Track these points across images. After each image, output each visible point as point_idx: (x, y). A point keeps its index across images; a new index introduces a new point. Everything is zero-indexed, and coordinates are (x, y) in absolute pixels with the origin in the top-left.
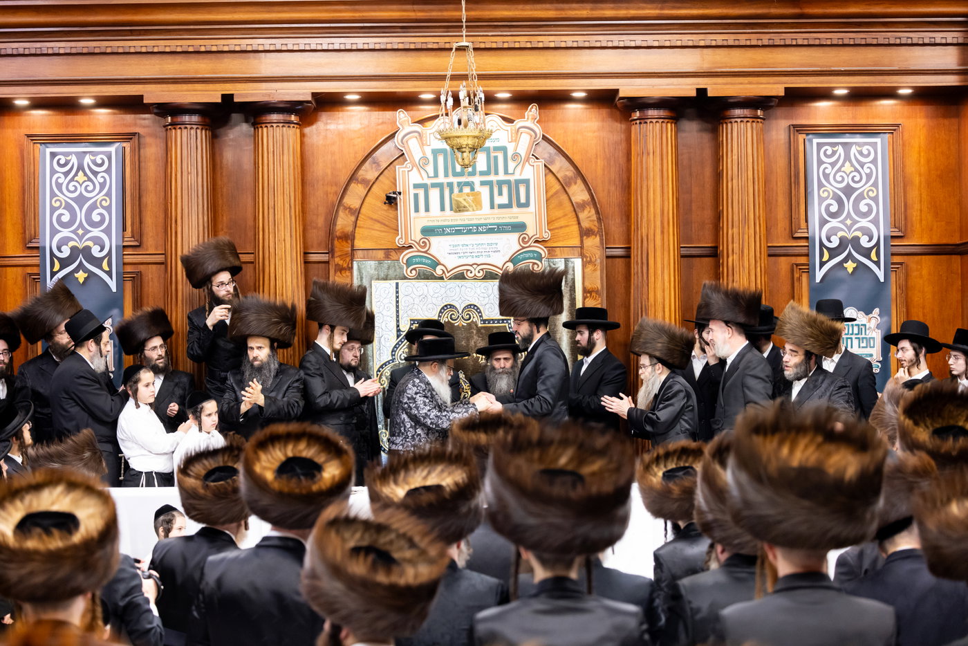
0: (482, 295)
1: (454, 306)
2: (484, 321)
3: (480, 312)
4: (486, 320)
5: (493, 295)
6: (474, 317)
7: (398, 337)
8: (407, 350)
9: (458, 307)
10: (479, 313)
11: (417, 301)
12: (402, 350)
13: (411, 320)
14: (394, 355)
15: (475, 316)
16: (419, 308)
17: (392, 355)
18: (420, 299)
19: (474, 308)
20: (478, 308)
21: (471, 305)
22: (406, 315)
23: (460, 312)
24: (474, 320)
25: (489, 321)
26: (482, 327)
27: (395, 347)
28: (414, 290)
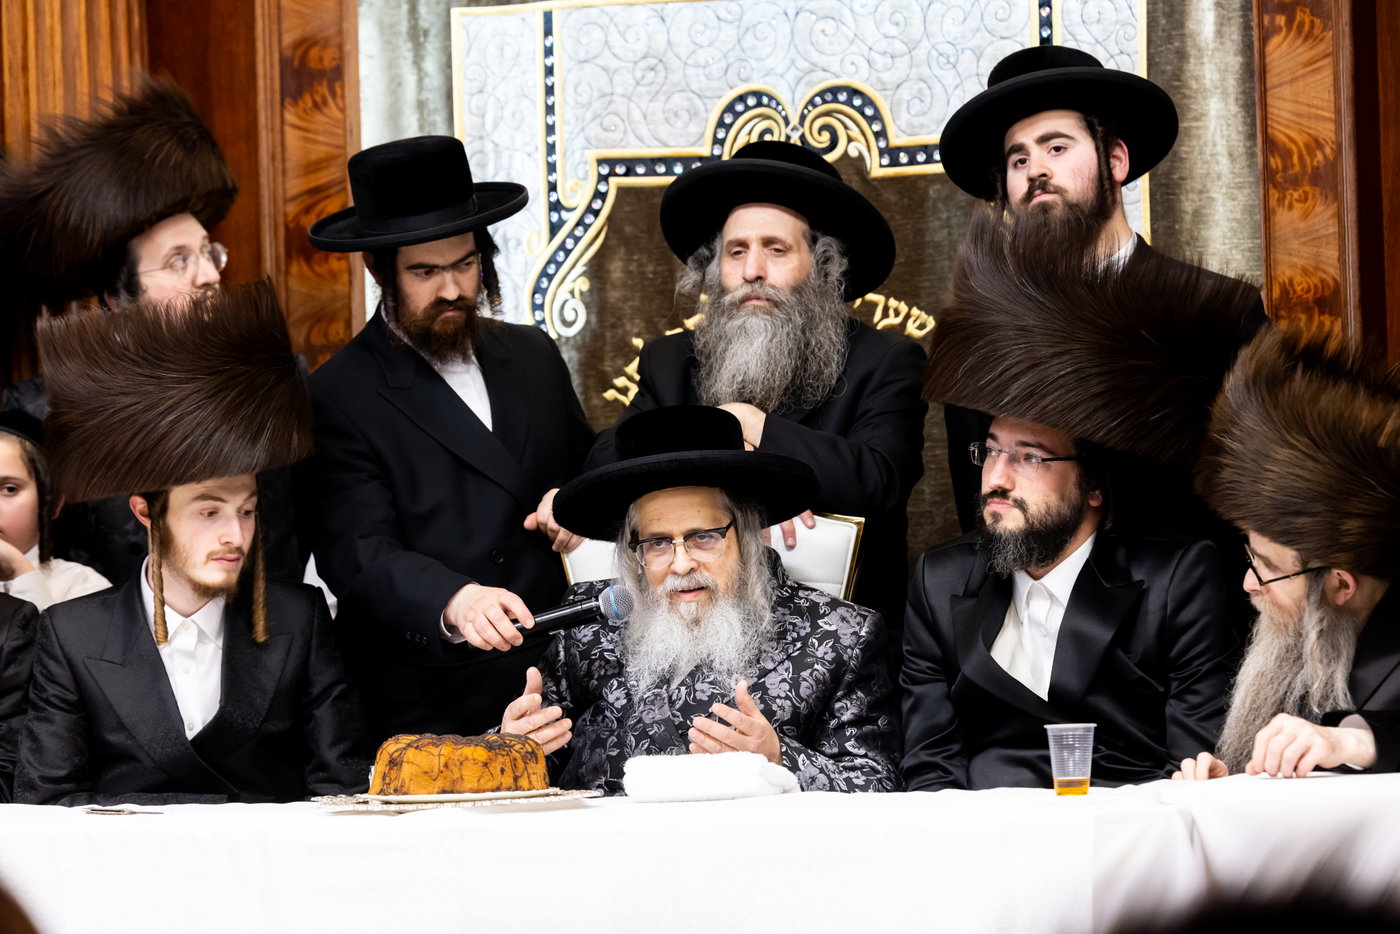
0: (883, 45)
1: (771, 98)
2: (892, 154)
3: (877, 117)
4: (900, 149)
5: (926, 45)
6: (850, 140)
7: (554, 229)
8: (584, 285)
9: (784, 96)
10: (870, 120)
11: (624, 82)
12: (567, 285)
13: (600, 162)
14: (541, 307)
15: (855, 132)
16: (637, 115)
17: (537, 307)
18: (639, 74)
19: (849, 103)
20: (868, 101)
21: (834, 91)
22: (580, 142)
23: (794, 120)
24: (853, 153)
25: (912, 150)
26: (883, 180)
27: (544, 274)
28: (616, 40)
